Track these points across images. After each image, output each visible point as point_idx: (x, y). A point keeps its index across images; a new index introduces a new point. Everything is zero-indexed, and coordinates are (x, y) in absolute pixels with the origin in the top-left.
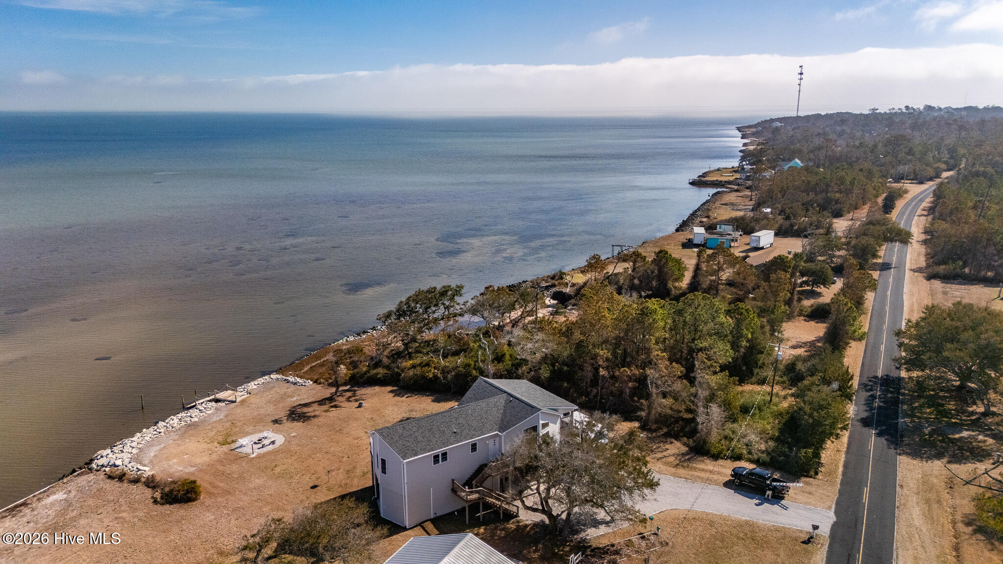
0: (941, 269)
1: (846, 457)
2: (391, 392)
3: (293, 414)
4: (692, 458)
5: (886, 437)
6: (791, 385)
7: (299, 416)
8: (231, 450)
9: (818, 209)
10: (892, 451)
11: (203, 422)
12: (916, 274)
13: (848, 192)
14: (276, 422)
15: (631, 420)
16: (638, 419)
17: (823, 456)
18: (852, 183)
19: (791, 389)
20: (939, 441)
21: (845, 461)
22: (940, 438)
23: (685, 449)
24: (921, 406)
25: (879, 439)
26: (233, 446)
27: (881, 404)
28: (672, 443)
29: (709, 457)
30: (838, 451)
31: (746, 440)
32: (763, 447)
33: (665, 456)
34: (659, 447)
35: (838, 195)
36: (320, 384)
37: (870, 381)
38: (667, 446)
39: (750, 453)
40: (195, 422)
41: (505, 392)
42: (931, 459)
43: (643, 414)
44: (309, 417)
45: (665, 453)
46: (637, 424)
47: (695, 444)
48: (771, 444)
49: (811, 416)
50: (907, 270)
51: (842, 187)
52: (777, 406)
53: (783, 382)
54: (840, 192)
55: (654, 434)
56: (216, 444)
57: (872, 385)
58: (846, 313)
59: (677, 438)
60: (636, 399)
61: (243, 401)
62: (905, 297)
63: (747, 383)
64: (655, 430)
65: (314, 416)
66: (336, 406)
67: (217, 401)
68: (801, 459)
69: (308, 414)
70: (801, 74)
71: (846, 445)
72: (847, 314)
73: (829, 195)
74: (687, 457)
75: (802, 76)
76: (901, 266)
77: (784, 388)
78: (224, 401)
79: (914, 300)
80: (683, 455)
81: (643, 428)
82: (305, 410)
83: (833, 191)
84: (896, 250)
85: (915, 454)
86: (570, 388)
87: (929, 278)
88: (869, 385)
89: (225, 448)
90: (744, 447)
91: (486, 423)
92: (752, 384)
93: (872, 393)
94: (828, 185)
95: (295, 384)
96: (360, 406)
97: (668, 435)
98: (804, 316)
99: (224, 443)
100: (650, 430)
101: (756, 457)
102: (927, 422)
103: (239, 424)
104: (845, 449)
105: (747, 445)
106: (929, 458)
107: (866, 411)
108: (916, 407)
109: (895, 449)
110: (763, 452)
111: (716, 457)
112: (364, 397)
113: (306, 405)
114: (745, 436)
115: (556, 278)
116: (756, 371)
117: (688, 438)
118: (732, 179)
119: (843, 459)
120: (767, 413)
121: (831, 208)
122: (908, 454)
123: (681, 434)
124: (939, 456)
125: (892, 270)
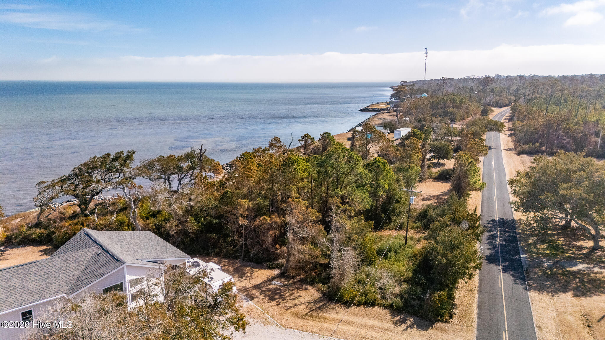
0: (527, 147)
1: (479, 297)
2: (42, 251)
4: (324, 305)
5: (511, 273)
6: (424, 229)
10: (521, 287)
12: (509, 152)
13: (458, 108)
15: (272, 268)
16: (278, 266)
17: (456, 296)
18: (461, 102)
19: (424, 233)
20: (559, 274)
21: (478, 301)
22: (560, 271)
23: (318, 296)
24: (535, 243)
25: (506, 274)
27: (501, 242)
28: (306, 289)
29: (342, 304)
30: (471, 290)
31: (380, 284)
32: (397, 290)
33: (296, 305)
34: (291, 294)
35: (452, 109)
37: (489, 223)
38: (301, 293)
39: (383, 297)
41: (99, 244)
42: (556, 293)
43: (284, 261)
45: (297, 302)
46: (276, 272)
47: (329, 290)
48: (405, 286)
49: (444, 255)
50: (502, 150)
51: (454, 104)
52: (411, 248)
53: (417, 227)
54: (453, 107)
55: (291, 281)
57: (491, 227)
58: (467, 166)
59: (312, 283)
60: (278, 246)
62: (505, 165)
63: (386, 229)
64: (293, 277)
68: (435, 303)
70: (426, 53)
71: (477, 284)
72: (469, 167)
73: (446, 109)
74: (318, 305)
75: (427, 54)
76: (497, 148)
77: (418, 232)
79: (512, 167)
80: (315, 302)
81: (282, 275)
83: (448, 107)
84: (493, 139)
85: (541, 289)
86: (219, 239)
87: (519, 154)
88: (489, 227)
90: (379, 291)
91: (51, 284)
92: (390, 230)
93: (492, 233)
94: (445, 104)
97: (304, 281)
98: (433, 179)
100: (288, 277)
101: (390, 302)
102: (545, 257)
104: (477, 288)
105: (381, 289)
106: (555, 292)
107: (490, 249)
108: (532, 244)
109: (524, 284)
111: (348, 304)
114: (379, 280)
116: (394, 218)
117: (324, 284)
118: (385, 107)
119: (476, 299)
120: (402, 255)
122: (535, 289)
123: (317, 280)
124: (565, 290)
125: (493, 150)
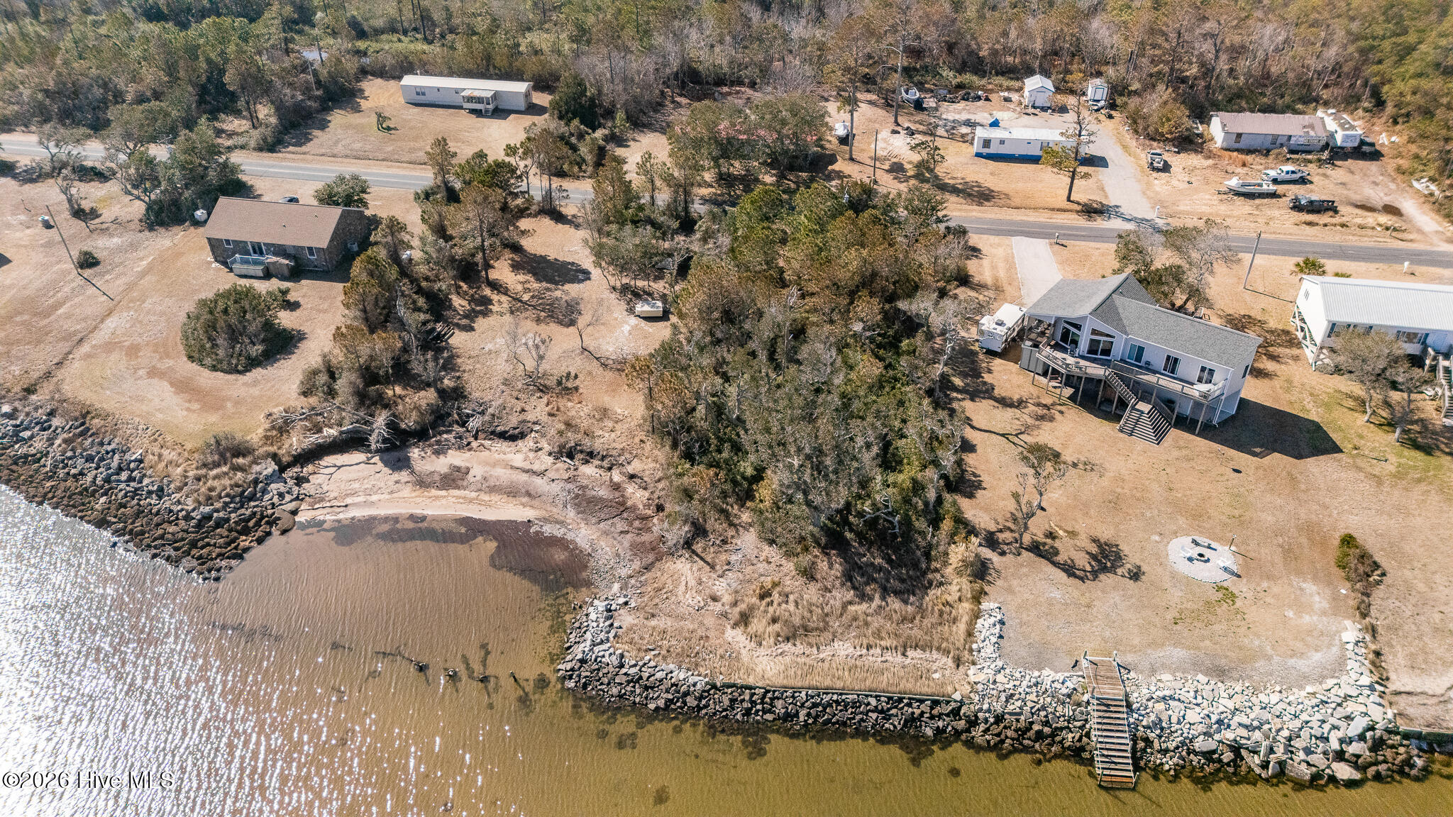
3: (1106, 567)
7: (1106, 557)
8: (1239, 576)
11: (1197, 666)
14: (1136, 575)
26: (1230, 582)
36: (984, 590)
40: (1206, 675)
41: (1112, 294)
44: (1100, 546)
56: (1239, 603)
61: (1106, 654)
65: (1094, 541)
66: (1052, 534)
69: (1094, 549)
78: (1123, 680)
82: (1082, 561)
89: (1241, 588)
99: (1230, 596)
103: (1170, 616)
113: (1069, 570)
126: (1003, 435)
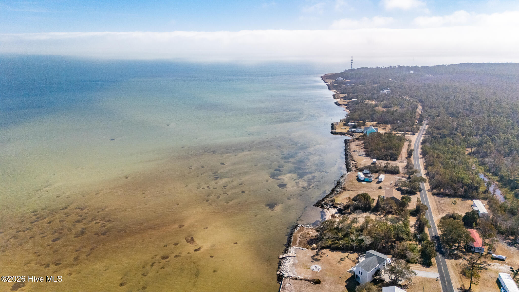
0: (435, 191)
1: (436, 261)
2: (329, 251)
4: (408, 263)
5: (441, 254)
7: (316, 260)
8: (312, 270)
9: (389, 157)
11: (295, 263)
12: (429, 192)
14: (312, 262)
16: (391, 255)
17: (432, 261)
19: (418, 242)
20: (451, 254)
27: (437, 245)
35: (395, 152)
36: (309, 249)
38: (401, 261)
39: (418, 261)
40: (293, 263)
41: (375, 255)
43: (392, 253)
45: (402, 263)
47: (407, 260)
48: (421, 259)
50: (426, 191)
52: (417, 248)
53: (415, 240)
55: (397, 258)
61: (297, 256)
62: (430, 204)
66: (321, 256)
67: (290, 256)
69: (318, 259)
70: (352, 60)
76: (424, 189)
77: (416, 242)
78: (292, 256)
80: (405, 263)
82: (314, 258)
85: (448, 258)
87: (433, 195)
88: (433, 239)
89: (310, 270)
91: (376, 263)
93: (434, 242)
95: (303, 249)
96: (327, 256)
97: (400, 258)
99: (308, 269)
102: (448, 249)
103: (304, 263)
104: (435, 258)
105: (417, 259)
106: (451, 259)
107: (435, 247)
108: (444, 245)
109: (444, 257)
110: (421, 261)
111: (412, 263)
112: (325, 253)
113: (314, 256)
115: (333, 201)
117: (405, 259)
118: (346, 131)
120: (416, 250)
121: (394, 157)
122: (447, 258)
123: (403, 258)
124: (452, 258)
125: (422, 191)
126: (347, 256)
